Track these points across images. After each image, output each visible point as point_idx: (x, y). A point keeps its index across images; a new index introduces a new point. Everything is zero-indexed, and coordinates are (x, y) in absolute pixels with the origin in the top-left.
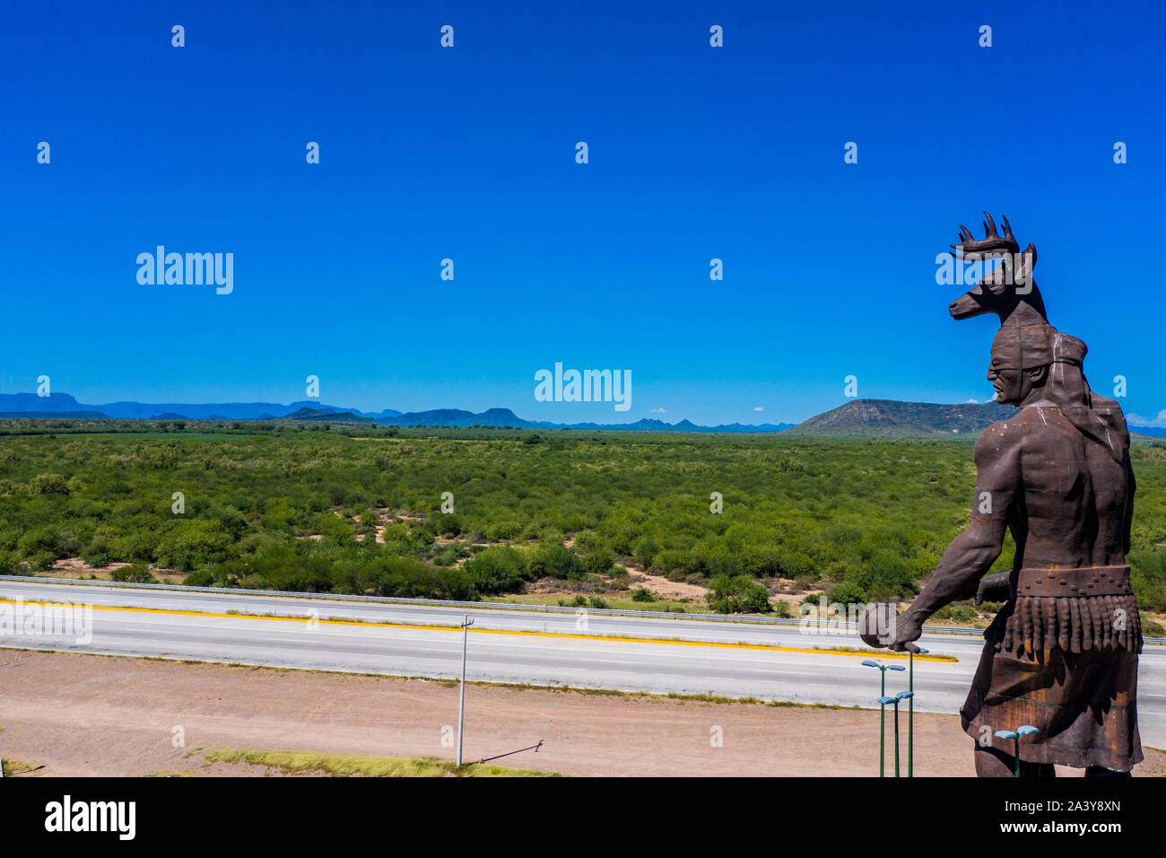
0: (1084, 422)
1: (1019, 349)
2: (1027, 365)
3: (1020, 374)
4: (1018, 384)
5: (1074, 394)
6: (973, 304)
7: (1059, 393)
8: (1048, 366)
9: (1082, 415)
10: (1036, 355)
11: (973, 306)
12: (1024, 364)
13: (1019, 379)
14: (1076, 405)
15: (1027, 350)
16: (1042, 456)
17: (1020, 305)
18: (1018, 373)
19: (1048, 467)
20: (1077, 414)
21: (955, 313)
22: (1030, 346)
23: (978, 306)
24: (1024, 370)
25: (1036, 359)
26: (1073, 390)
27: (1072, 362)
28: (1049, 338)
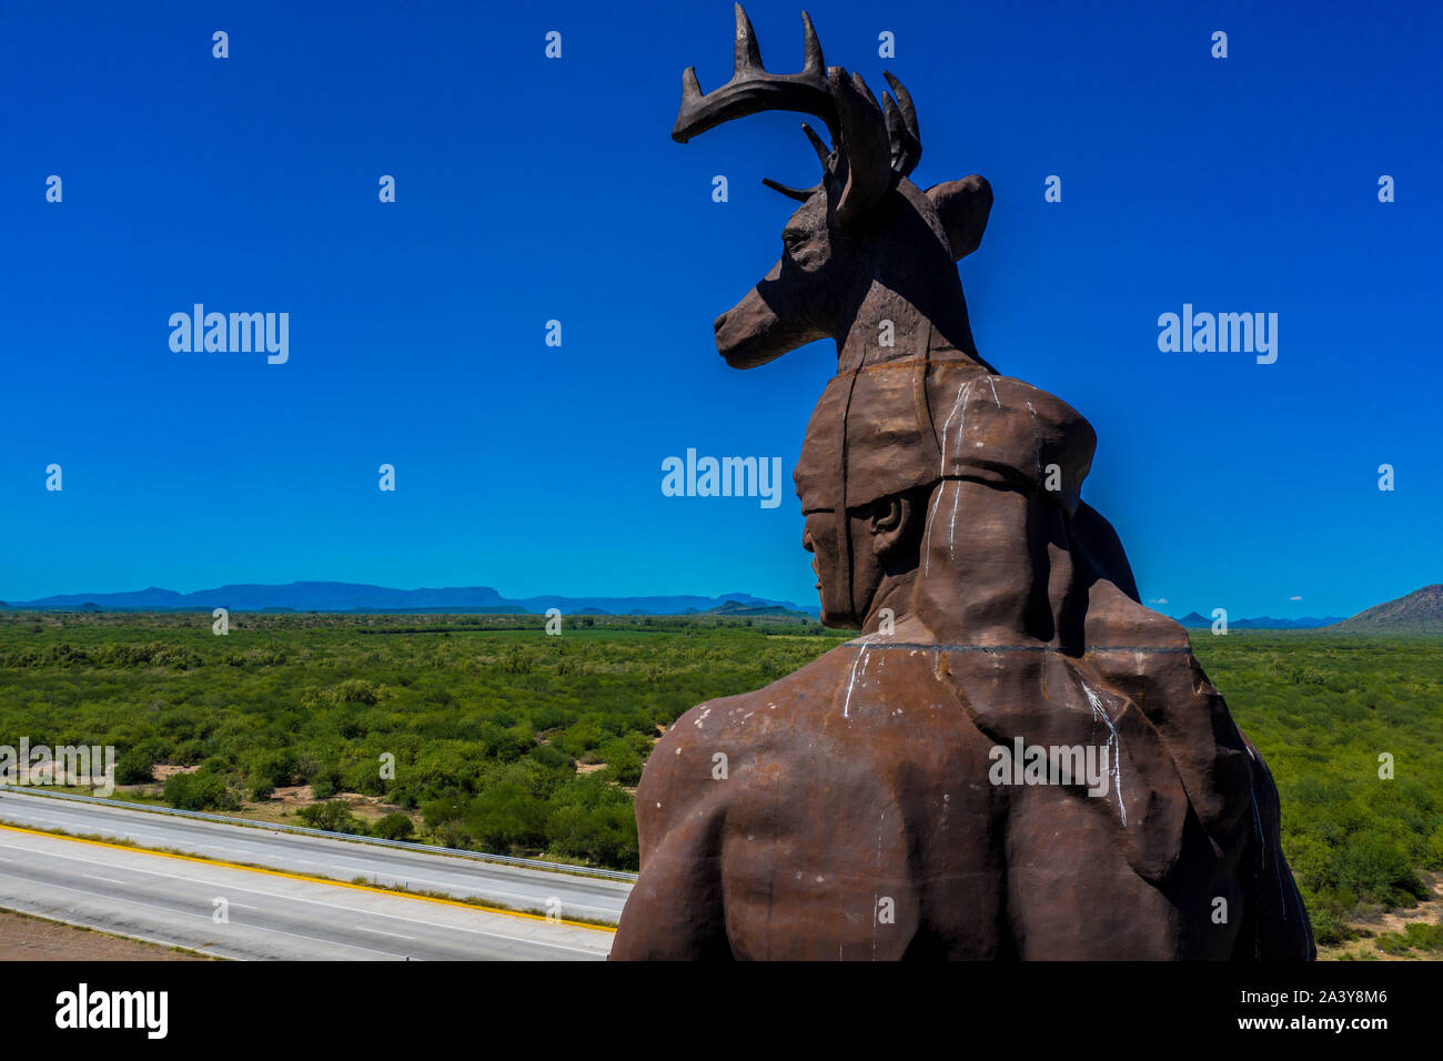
0: (1008, 709)
1: (839, 444)
2: (861, 495)
3: (841, 527)
4: (843, 560)
5: (986, 594)
6: (760, 312)
7: (941, 593)
8: (919, 495)
9: (1004, 676)
10: (886, 457)
11: (759, 319)
12: (849, 495)
13: (842, 543)
14: (988, 638)
15: (864, 440)
16: (786, 848)
17: (869, 297)
18: (835, 521)
19: (803, 895)
20: (984, 675)
21: (722, 347)
22: (871, 429)
23: (770, 315)
24: (852, 512)
25: (883, 473)
26: (986, 582)
27: (992, 476)
28: (931, 398)
